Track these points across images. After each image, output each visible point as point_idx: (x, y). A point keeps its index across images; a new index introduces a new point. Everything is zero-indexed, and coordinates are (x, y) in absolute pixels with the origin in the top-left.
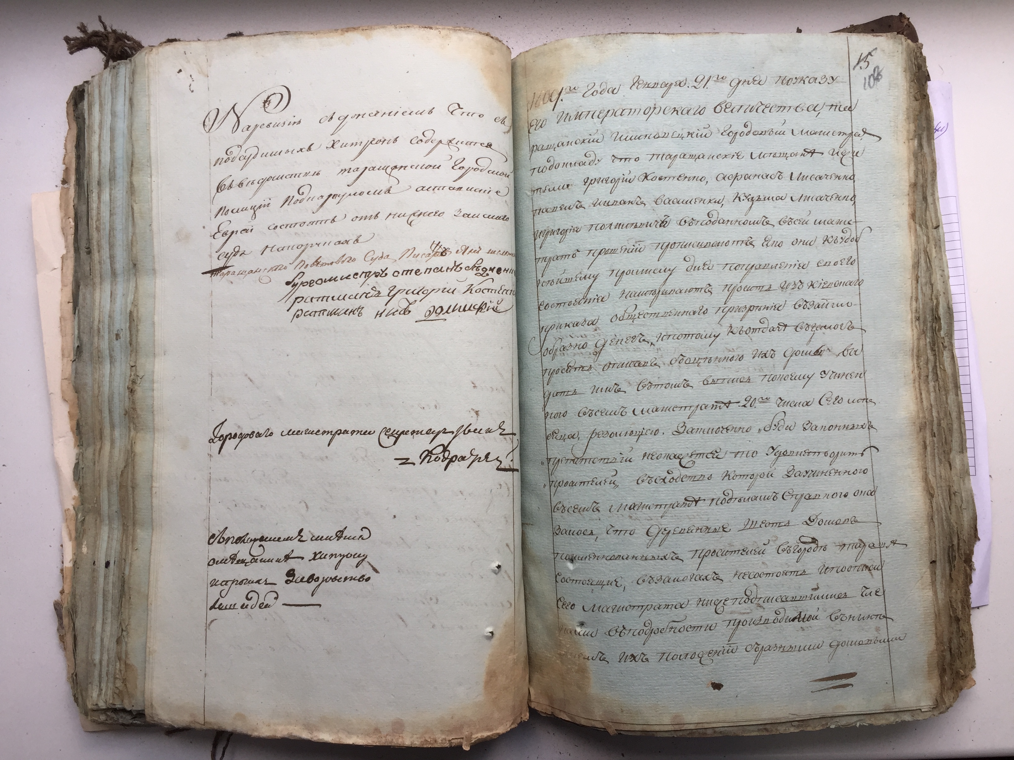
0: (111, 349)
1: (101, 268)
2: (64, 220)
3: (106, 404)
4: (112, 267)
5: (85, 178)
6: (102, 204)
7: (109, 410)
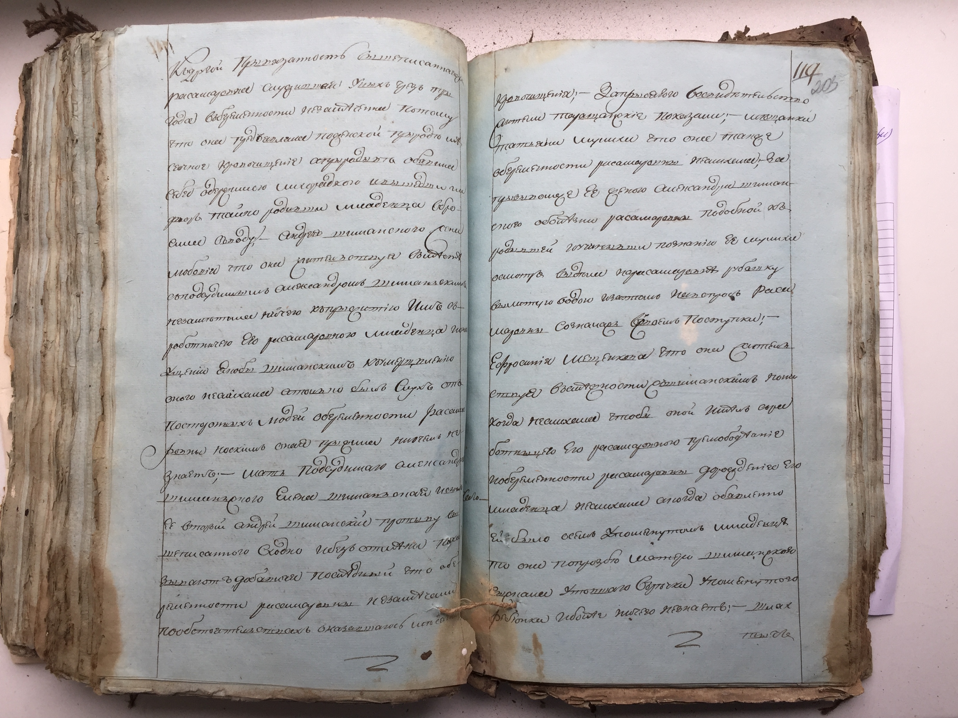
0: (37, 314)
1: (34, 235)
2: (13, 187)
3: (32, 362)
4: (40, 237)
5: (28, 149)
6: (37, 176)
7: (34, 369)
